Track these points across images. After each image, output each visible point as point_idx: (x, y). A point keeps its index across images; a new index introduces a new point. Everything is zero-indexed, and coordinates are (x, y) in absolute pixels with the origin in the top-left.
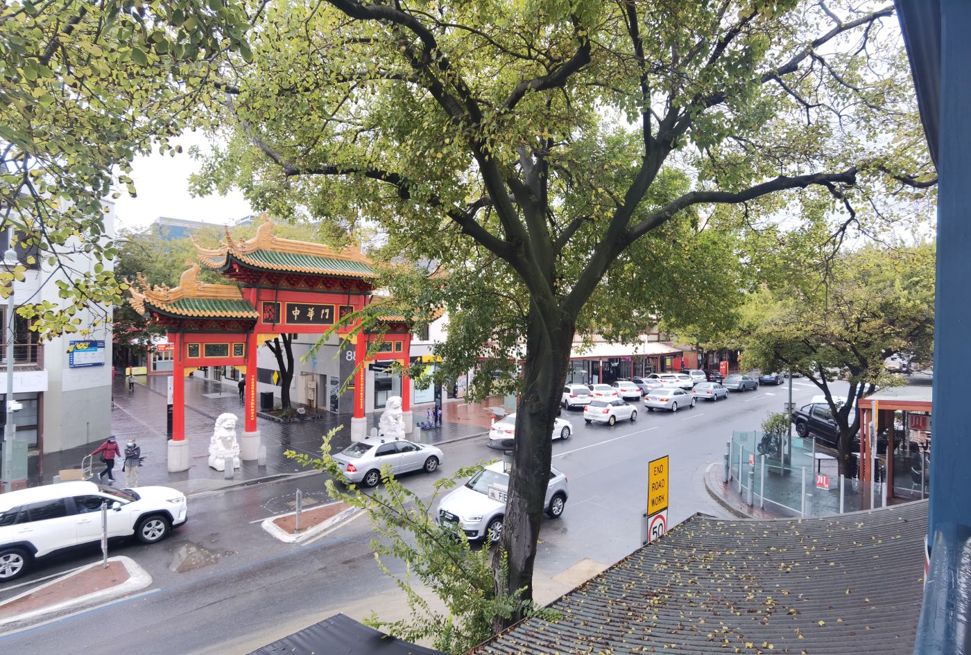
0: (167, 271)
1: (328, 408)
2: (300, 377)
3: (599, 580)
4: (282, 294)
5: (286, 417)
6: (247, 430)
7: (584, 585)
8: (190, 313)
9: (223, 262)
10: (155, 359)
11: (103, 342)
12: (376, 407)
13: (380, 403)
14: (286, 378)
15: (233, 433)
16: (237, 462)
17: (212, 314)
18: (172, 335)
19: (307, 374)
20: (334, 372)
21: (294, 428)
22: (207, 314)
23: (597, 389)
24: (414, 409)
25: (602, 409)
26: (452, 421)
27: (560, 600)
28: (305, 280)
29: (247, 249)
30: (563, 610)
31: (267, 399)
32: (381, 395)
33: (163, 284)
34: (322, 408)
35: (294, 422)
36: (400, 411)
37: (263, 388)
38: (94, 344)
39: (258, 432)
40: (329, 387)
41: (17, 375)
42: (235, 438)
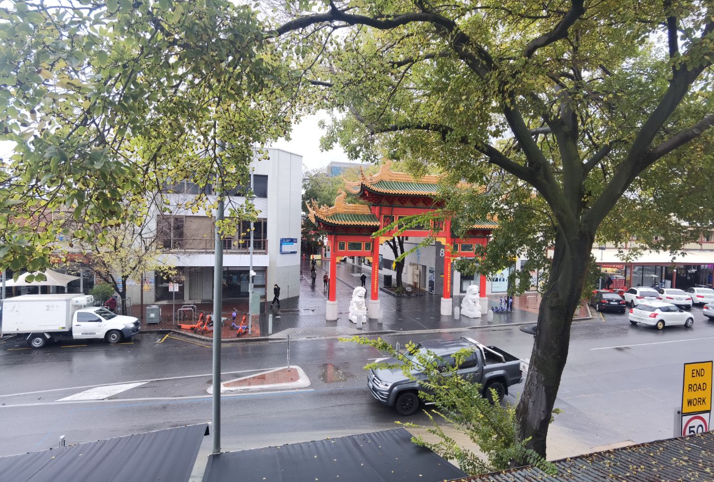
0: (329, 196)
1: (427, 289)
2: (409, 266)
3: (607, 455)
4: (395, 210)
5: (398, 292)
6: (372, 299)
7: (591, 455)
8: (340, 222)
9: (359, 190)
10: (325, 250)
11: (296, 239)
12: (461, 291)
13: (464, 289)
14: (400, 266)
15: (363, 300)
16: (364, 319)
17: (353, 223)
18: (330, 236)
19: (414, 264)
20: (431, 264)
21: (404, 301)
22: (349, 223)
23: (668, 293)
24: (489, 296)
25: (649, 313)
26: (523, 308)
27: (565, 460)
28: (411, 200)
29: (374, 181)
30: (564, 469)
31: (388, 279)
32: (465, 284)
33: (325, 205)
34: (424, 289)
35: (404, 297)
36: (478, 296)
37: (385, 272)
38: (292, 241)
39: (378, 301)
40: (428, 274)
41: (254, 256)
42: (364, 304)
